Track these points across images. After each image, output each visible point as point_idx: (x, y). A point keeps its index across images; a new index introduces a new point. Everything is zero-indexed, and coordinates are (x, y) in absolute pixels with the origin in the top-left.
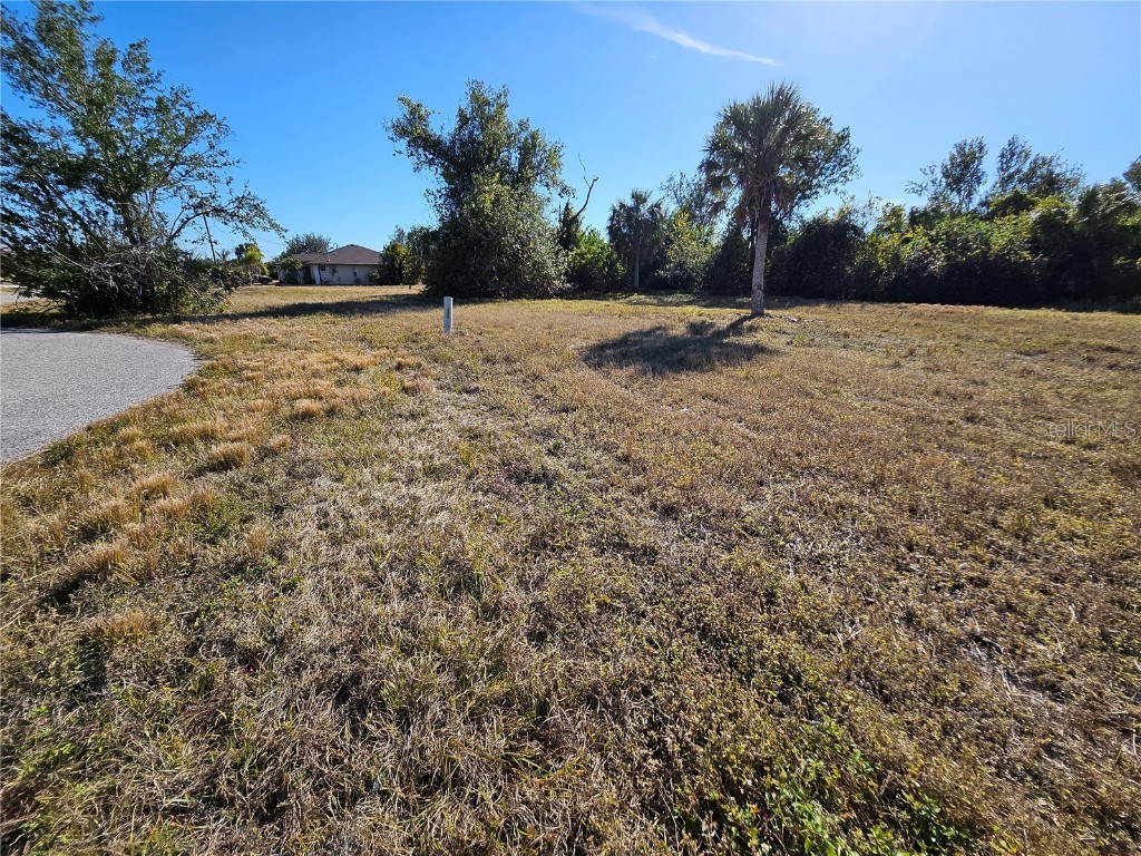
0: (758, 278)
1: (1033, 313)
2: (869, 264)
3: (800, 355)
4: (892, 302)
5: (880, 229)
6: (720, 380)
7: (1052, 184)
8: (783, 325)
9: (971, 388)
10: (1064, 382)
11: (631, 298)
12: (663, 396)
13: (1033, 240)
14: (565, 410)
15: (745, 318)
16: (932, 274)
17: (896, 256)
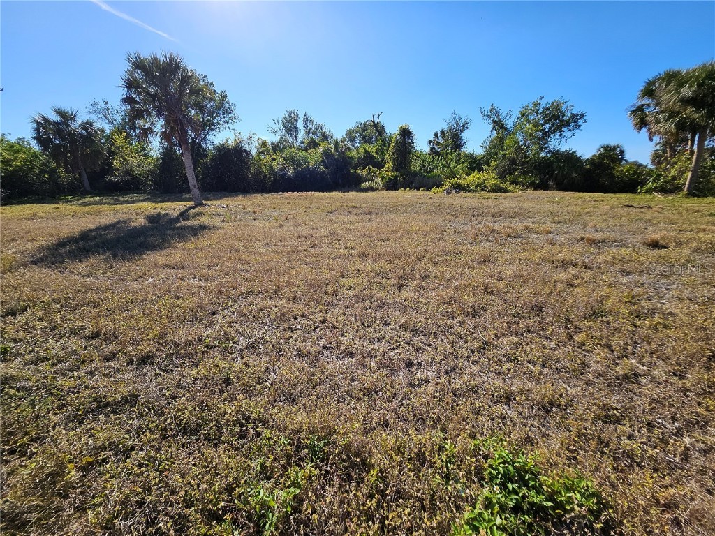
0: (192, 181)
1: (331, 194)
2: (259, 172)
3: (229, 227)
4: (275, 192)
5: (259, 153)
6: (177, 253)
7: (325, 137)
8: (217, 210)
9: (312, 232)
10: (343, 222)
11: (86, 200)
12: (128, 275)
13: (323, 161)
14: (13, 313)
15: (191, 208)
16: (289, 177)
17: (271, 167)
